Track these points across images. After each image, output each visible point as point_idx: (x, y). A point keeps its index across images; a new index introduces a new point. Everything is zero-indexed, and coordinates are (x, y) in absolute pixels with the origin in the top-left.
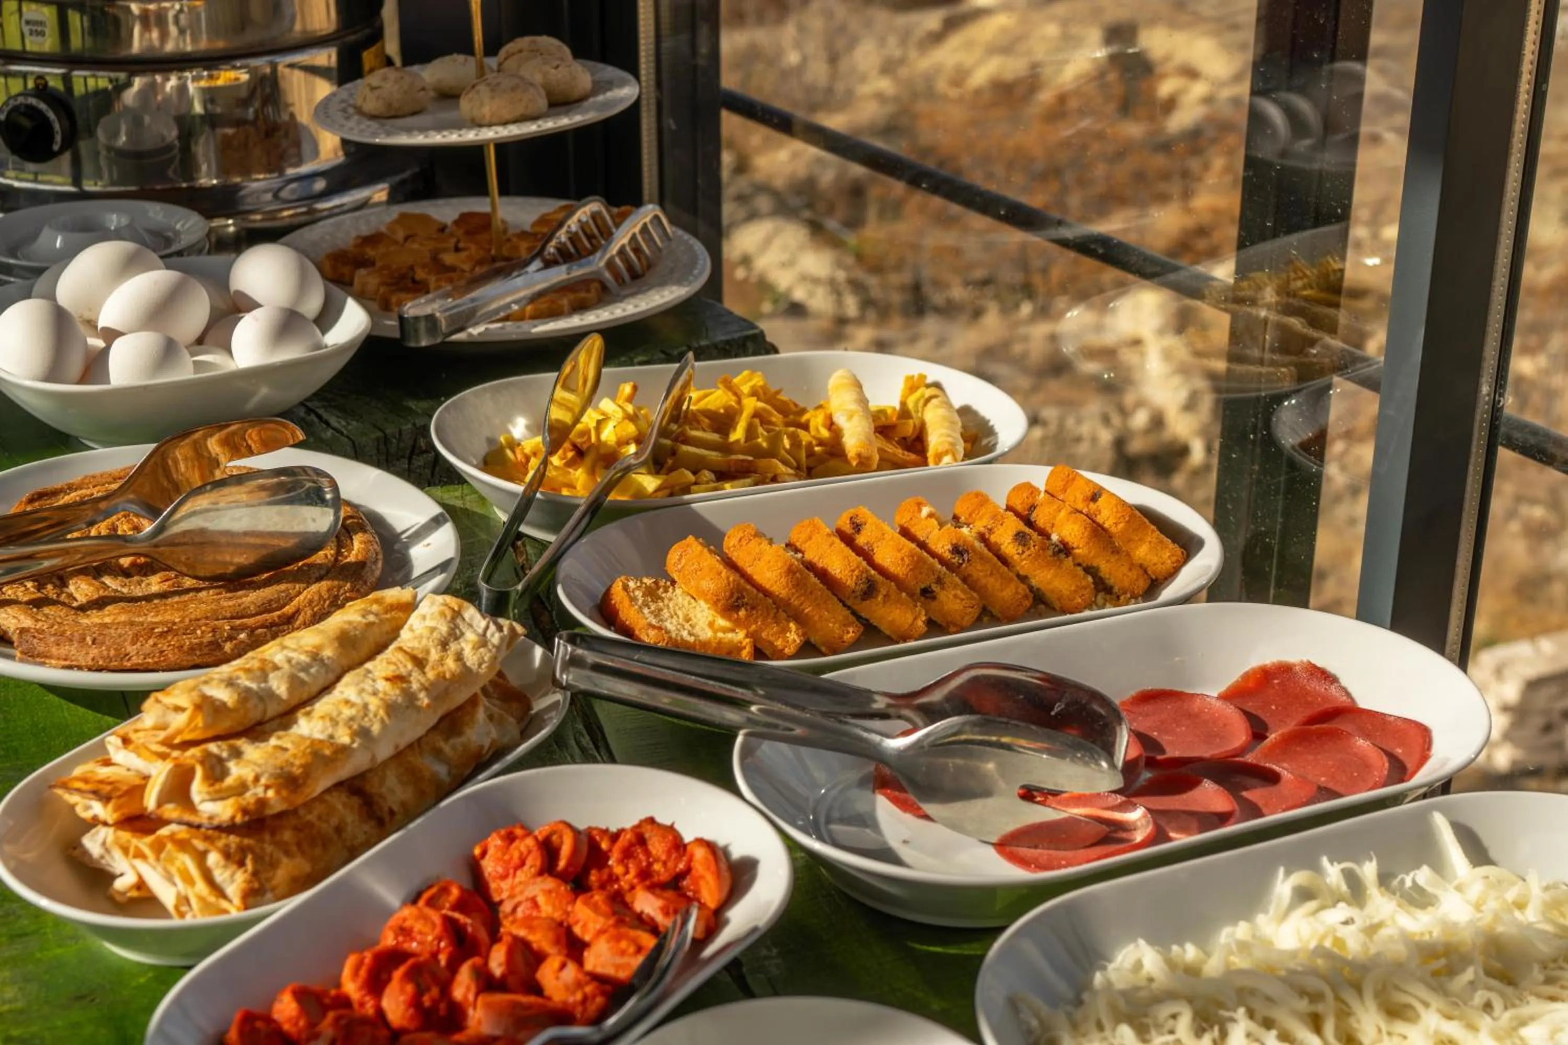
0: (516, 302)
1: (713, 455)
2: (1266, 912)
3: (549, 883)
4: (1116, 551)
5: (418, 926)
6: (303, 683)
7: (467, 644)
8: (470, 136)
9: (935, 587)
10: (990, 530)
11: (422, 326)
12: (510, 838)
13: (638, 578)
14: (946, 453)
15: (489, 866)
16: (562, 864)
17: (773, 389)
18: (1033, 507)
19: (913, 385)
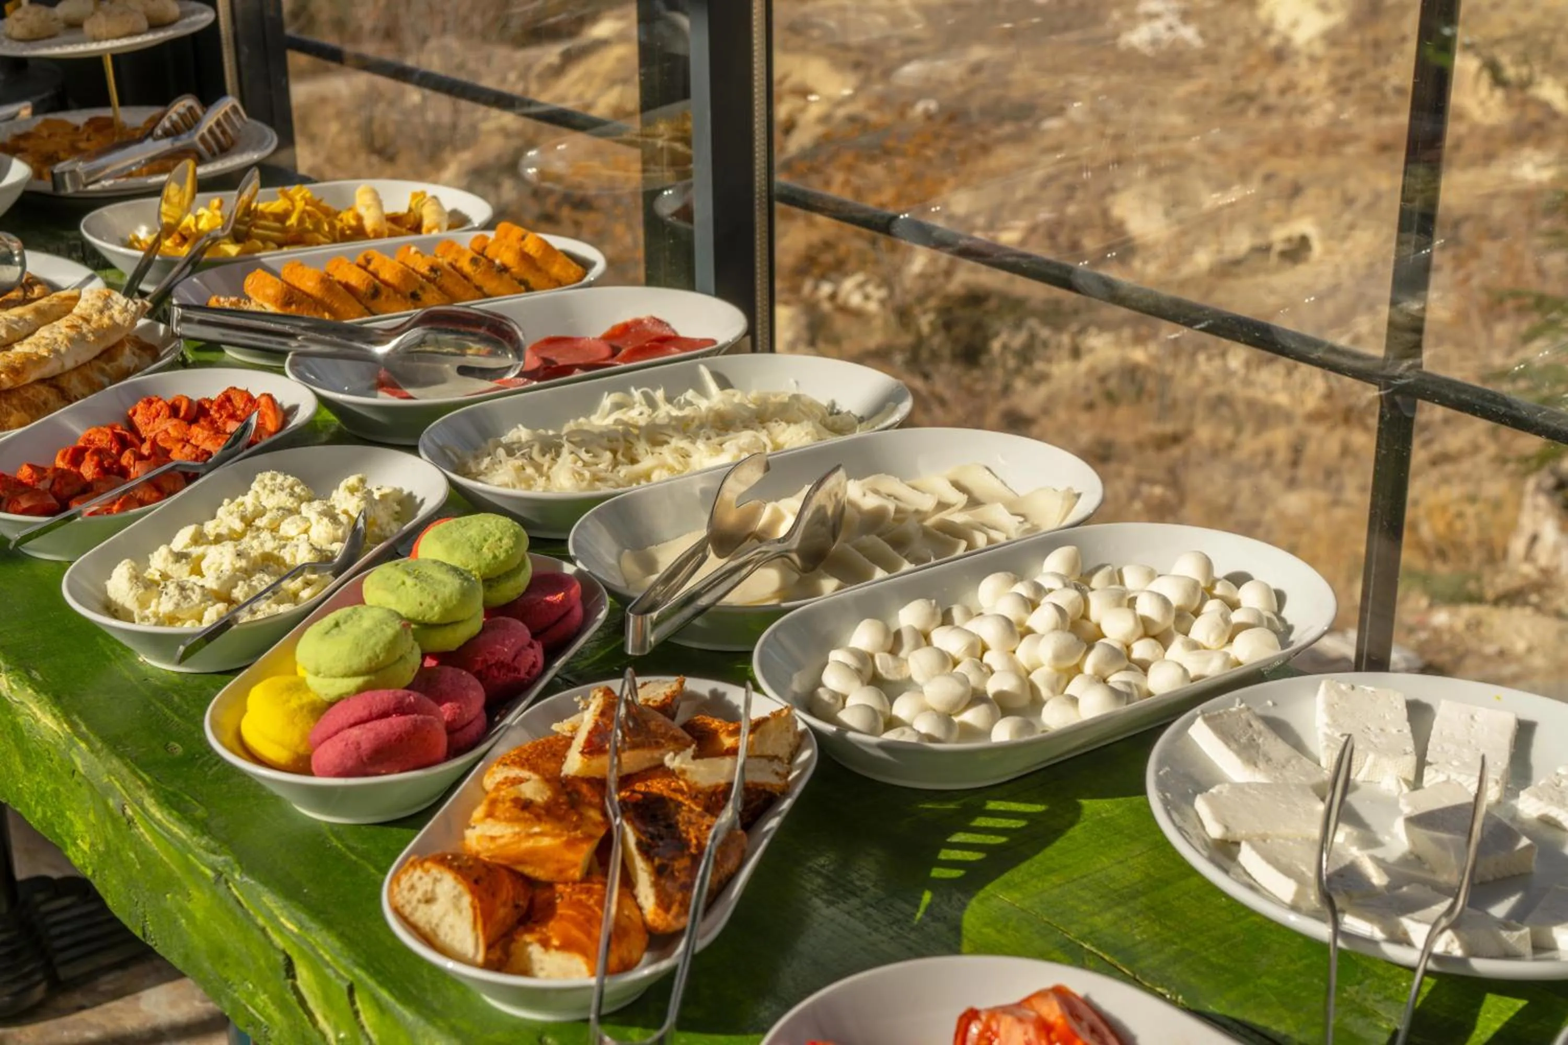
0: (134, 164)
1: (276, 234)
2: (595, 413)
3: (175, 421)
4: (539, 270)
5: (98, 437)
6: (15, 330)
7: (116, 312)
8: (94, 47)
9: (419, 292)
10: (456, 261)
11: (67, 178)
12: (150, 402)
13: (225, 296)
14: (434, 228)
15: (138, 419)
16: (182, 414)
17: (317, 198)
18: (484, 248)
19: (415, 195)
